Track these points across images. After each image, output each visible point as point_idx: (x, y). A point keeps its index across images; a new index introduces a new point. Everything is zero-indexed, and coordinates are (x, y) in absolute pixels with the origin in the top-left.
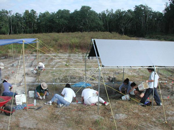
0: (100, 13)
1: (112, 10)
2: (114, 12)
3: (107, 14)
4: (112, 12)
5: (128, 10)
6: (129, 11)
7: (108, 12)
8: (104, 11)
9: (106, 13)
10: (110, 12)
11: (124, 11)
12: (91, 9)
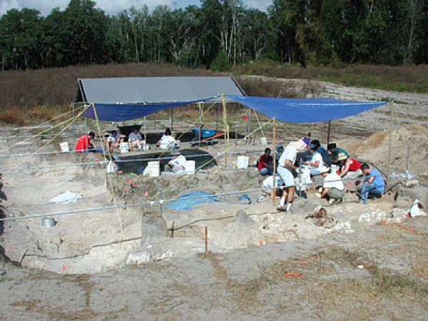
0: (116, 15)
1: (146, 8)
2: (150, 13)
3: (134, 18)
4: (146, 12)
5: (187, 6)
6: (190, 9)
7: (134, 13)
8: (125, 11)
9: (129, 16)
10: (140, 14)
11: (178, 8)
12: (95, 7)
